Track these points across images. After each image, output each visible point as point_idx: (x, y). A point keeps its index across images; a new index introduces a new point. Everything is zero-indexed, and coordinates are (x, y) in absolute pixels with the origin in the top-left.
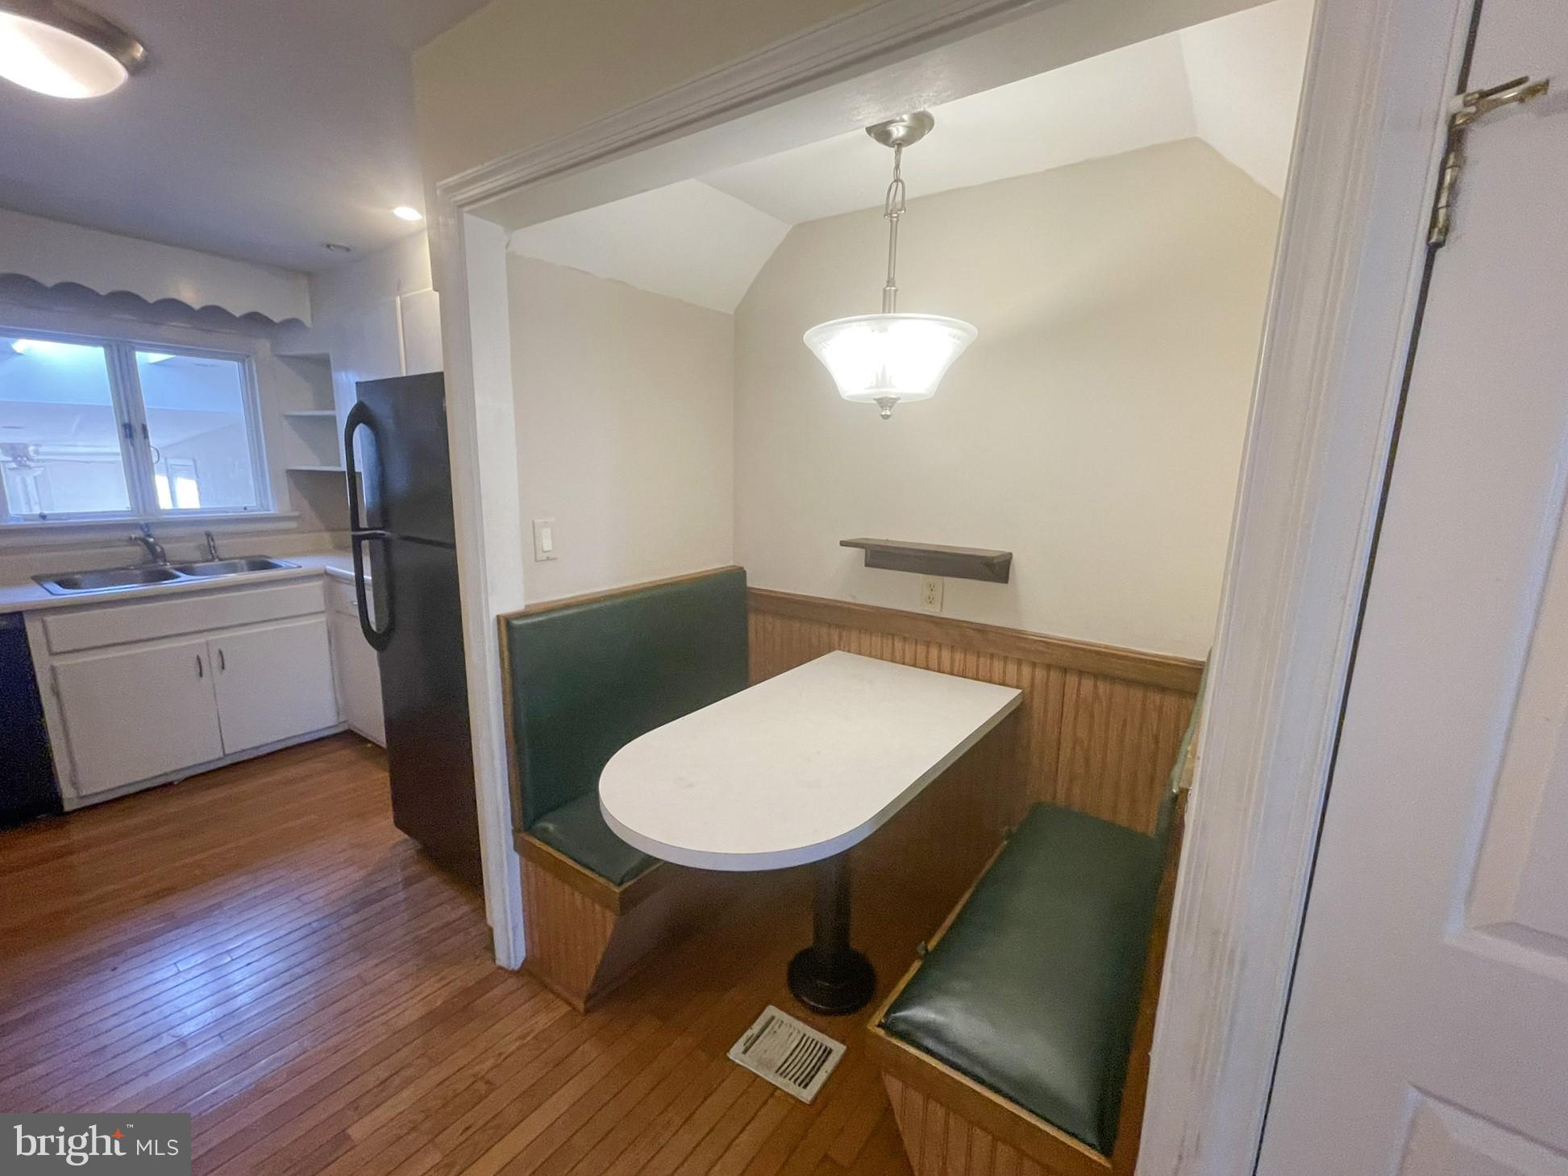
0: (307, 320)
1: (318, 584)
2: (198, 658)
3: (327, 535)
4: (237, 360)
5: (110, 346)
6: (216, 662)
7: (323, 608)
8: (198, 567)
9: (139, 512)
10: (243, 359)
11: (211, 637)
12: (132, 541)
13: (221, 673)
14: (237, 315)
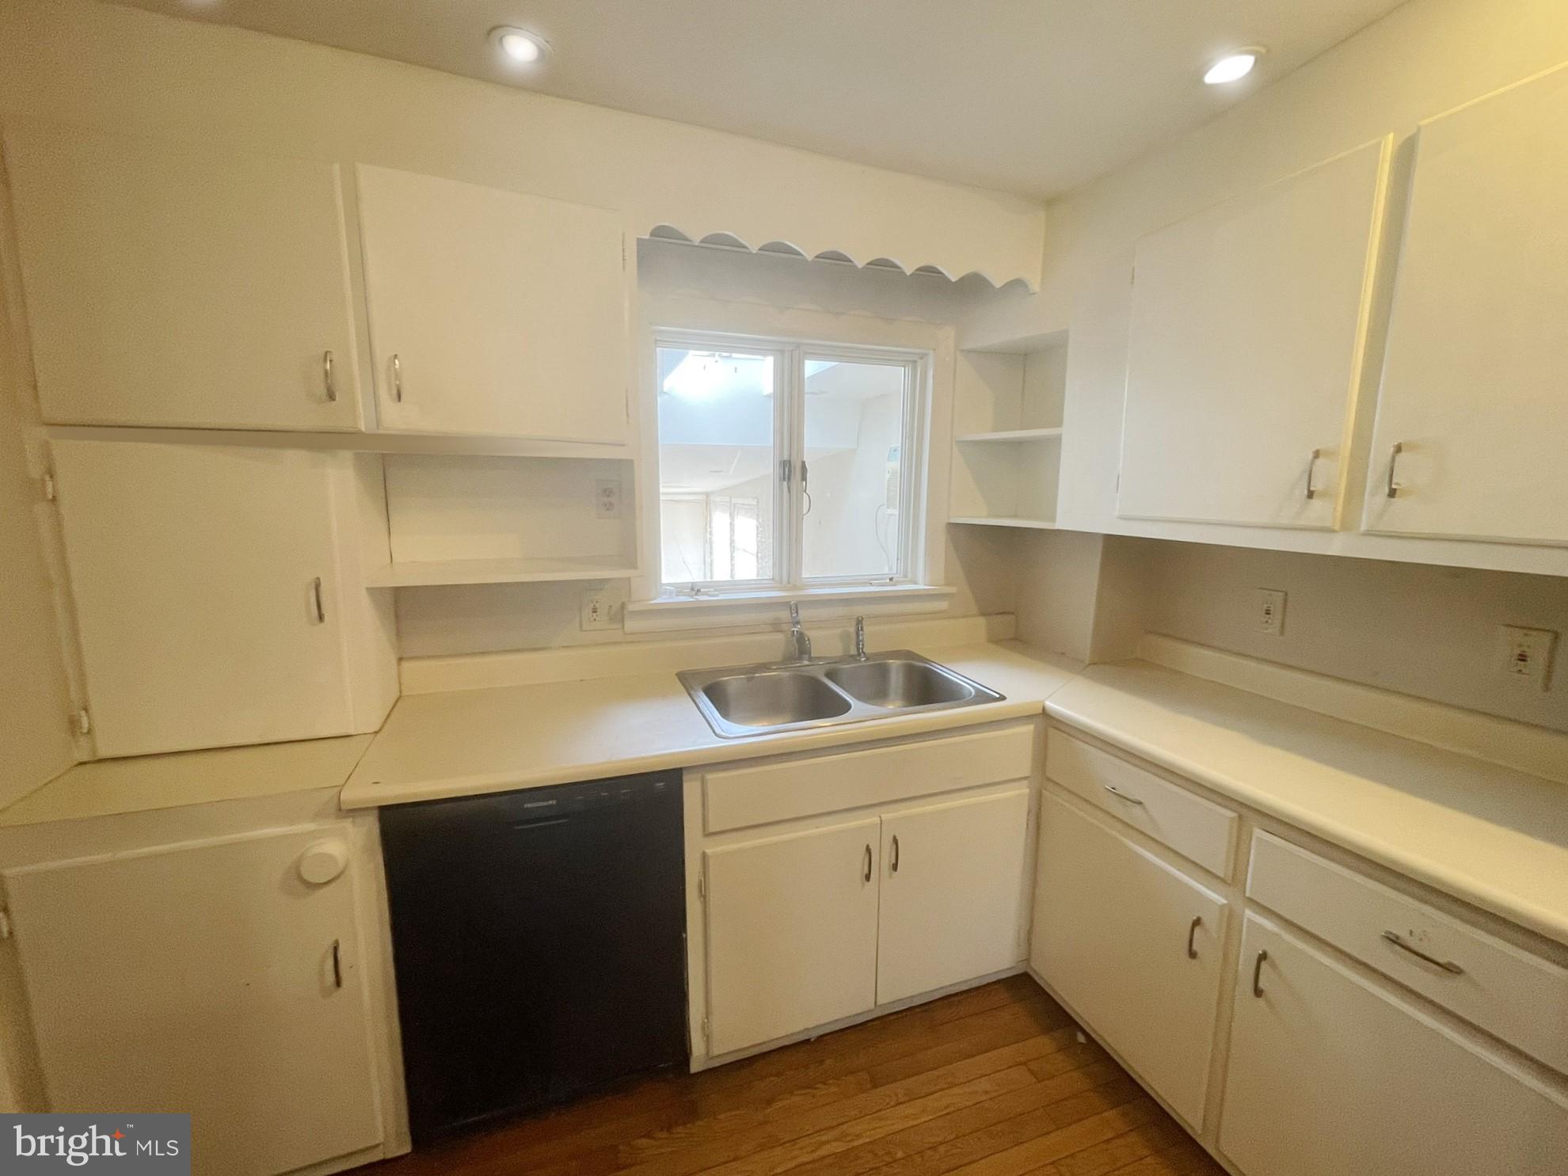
0: (1035, 285)
1: (1028, 729)
2: (868, 850)
3: (982, 621)
4: (904, 364)
5: (782, 352)
6: (887, 859)
7: (1027, 773)
8: (844, 669)
9: (781, 582)
10: (911, 363)
11: (888, 814)
12: (776, 627)
13: (890, 876)
14: (953, 278)
